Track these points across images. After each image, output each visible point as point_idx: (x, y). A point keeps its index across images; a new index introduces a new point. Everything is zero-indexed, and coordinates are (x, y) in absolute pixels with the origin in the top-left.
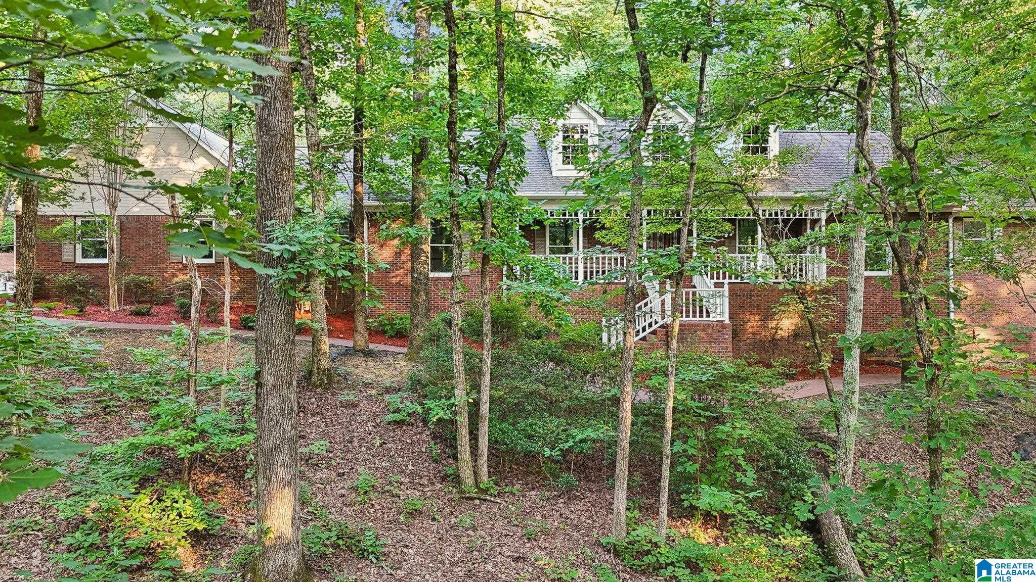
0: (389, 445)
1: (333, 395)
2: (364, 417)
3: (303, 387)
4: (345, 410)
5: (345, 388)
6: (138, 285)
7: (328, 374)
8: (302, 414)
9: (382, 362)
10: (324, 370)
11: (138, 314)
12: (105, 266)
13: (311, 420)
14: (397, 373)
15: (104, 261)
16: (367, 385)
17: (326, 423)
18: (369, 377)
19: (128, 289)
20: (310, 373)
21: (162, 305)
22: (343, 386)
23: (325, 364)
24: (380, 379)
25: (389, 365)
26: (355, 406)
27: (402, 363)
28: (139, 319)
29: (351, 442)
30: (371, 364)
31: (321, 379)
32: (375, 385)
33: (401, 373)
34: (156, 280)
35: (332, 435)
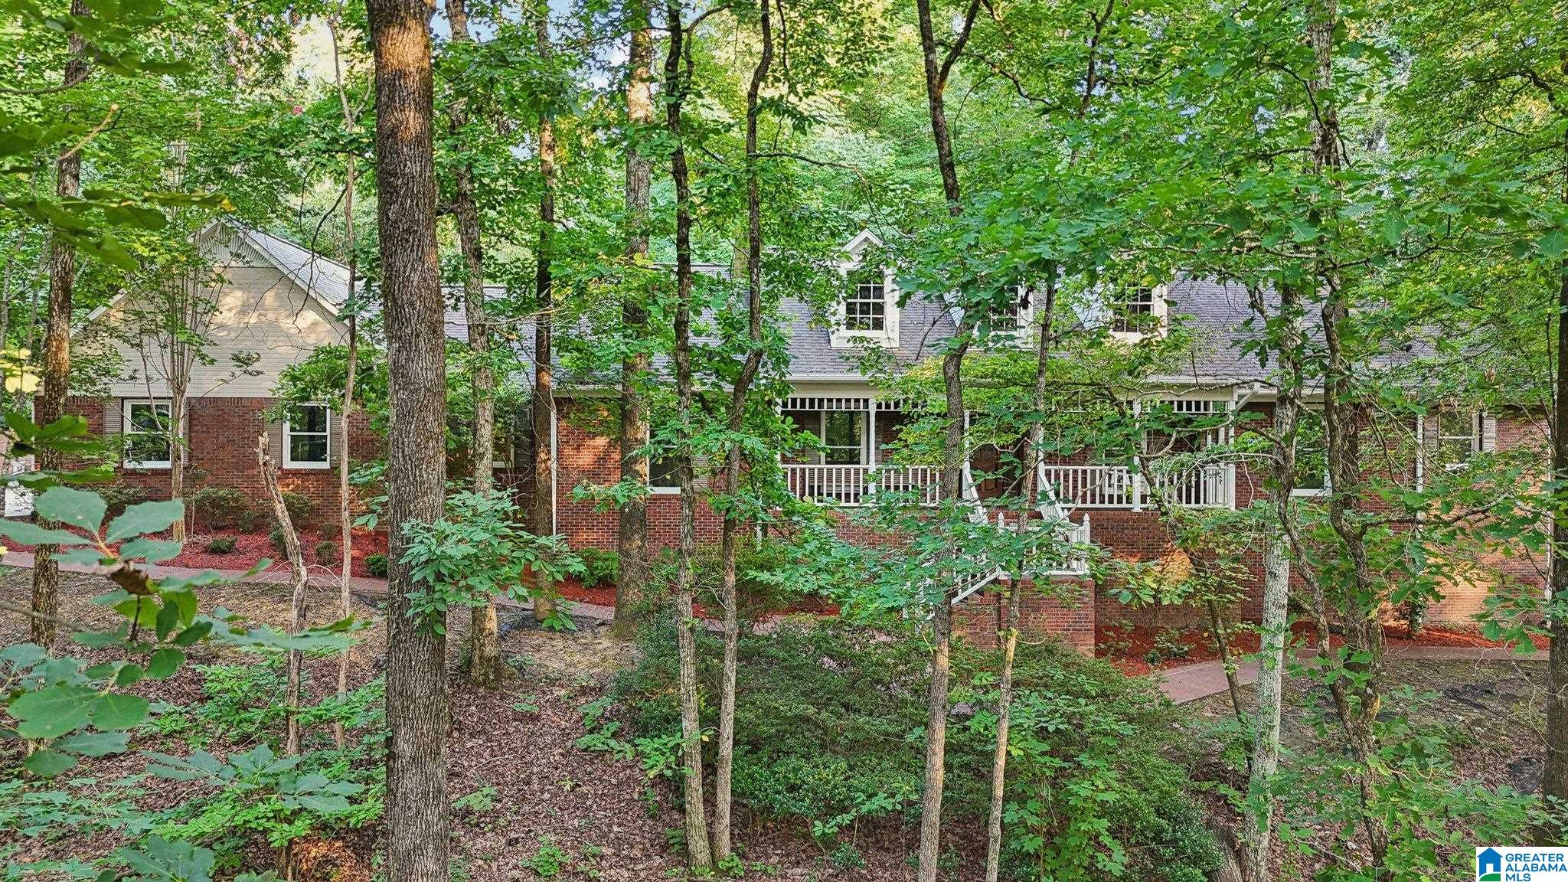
0: (584, 789)
1: (502, 698)
2: (548, 739)
3: (459, 686)
4: (521, 727)
5: (520, 686)
6: (216, 503)
7: (496, 665)
8: (456, 734)
9: (575, 640)
10: (490, 660)
11: (216, 551)
12: (167, 473)
13: (469, 745)
14: (597, 660)
15: (166, 465)
16: (552, 682)
17: (493, 750)
18: (555, 665)
19: (199, 509)
20: (469, 662)
21: (251, 533)
22: (517, 683)
23: (490, 651)
24: (572, 670)
25: (586, 647)
26: (534, 718)
27: (606, 643)
28: (217, 559)
29: (528, 783)
30: (559, 644)
31: (486, 674)
32: (564, 682)
33: (604, 660)
34: (243, 493)
35: (501, 769)
